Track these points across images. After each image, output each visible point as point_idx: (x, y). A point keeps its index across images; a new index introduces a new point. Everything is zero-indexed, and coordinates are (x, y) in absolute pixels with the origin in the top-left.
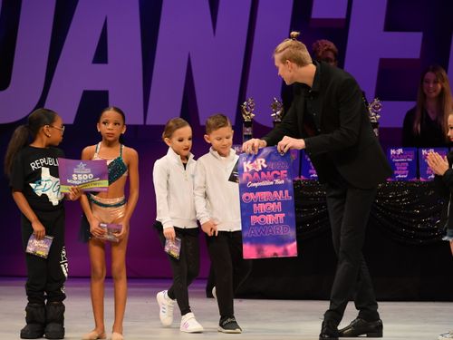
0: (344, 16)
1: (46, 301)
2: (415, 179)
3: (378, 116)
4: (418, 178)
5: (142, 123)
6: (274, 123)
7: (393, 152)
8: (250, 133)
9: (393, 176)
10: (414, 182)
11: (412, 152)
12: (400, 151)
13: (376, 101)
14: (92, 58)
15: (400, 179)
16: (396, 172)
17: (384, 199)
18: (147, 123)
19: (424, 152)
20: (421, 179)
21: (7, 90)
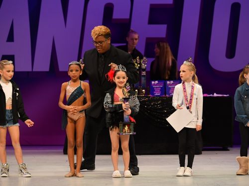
0: (128, 17)
3: (146, 66)
4: (165, 95)
5: (31, 70)
7: (153, 82)
9: (153, 94)
10: (163, 97)
11: (163, 83)
12: (157, 82)
13: (144, 58)
14: (6, 39)
15: (157, 96)
16: (155, 92)
17: (149, 105)
18: (34, 70)
19: (168, 82)
20: (167, 95)
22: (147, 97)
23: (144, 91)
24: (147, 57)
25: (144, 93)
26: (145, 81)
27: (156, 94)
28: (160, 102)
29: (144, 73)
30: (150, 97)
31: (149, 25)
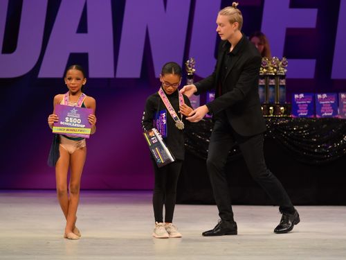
2: (313, 116)
3: (286, 70)
4: (315, 116)
5: (112, 76)
7: (296, 96)
9: (296, 114)
10: (312, 118)
11: (311, 97)
12: (302, 96)
13: (284, 59)
15: (302, 117)
16: (299, 111)
17: (291, 131)
19: (319, 96)
20: (317, 116)
21: (15, 53)
22: (287, 118)
23: (282, 108)
24: (288, 57)
25: (283, 112)
26: (285, 94)
27: (301, 114)
28: (306, 126)
29: (283, 82)
30: (291, 118)
31: (291, 9)
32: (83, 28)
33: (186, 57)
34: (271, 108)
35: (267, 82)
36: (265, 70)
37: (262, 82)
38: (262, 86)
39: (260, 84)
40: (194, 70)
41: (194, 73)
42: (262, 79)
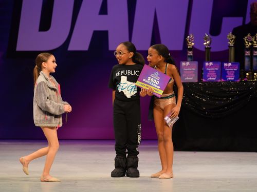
1: (127, 155)
6: (206, 48)
8: (192, 55)
21: (49, 31)
32: (104, 10)
33: (187, 34)
34: (255, 74)
35: (252, 53)
36: (250, 44)
37: (248, 53)
38: (248, 56)
39: (246, 55)
40: (193, 44)
41: (193, 46)
42: (248, 51)
